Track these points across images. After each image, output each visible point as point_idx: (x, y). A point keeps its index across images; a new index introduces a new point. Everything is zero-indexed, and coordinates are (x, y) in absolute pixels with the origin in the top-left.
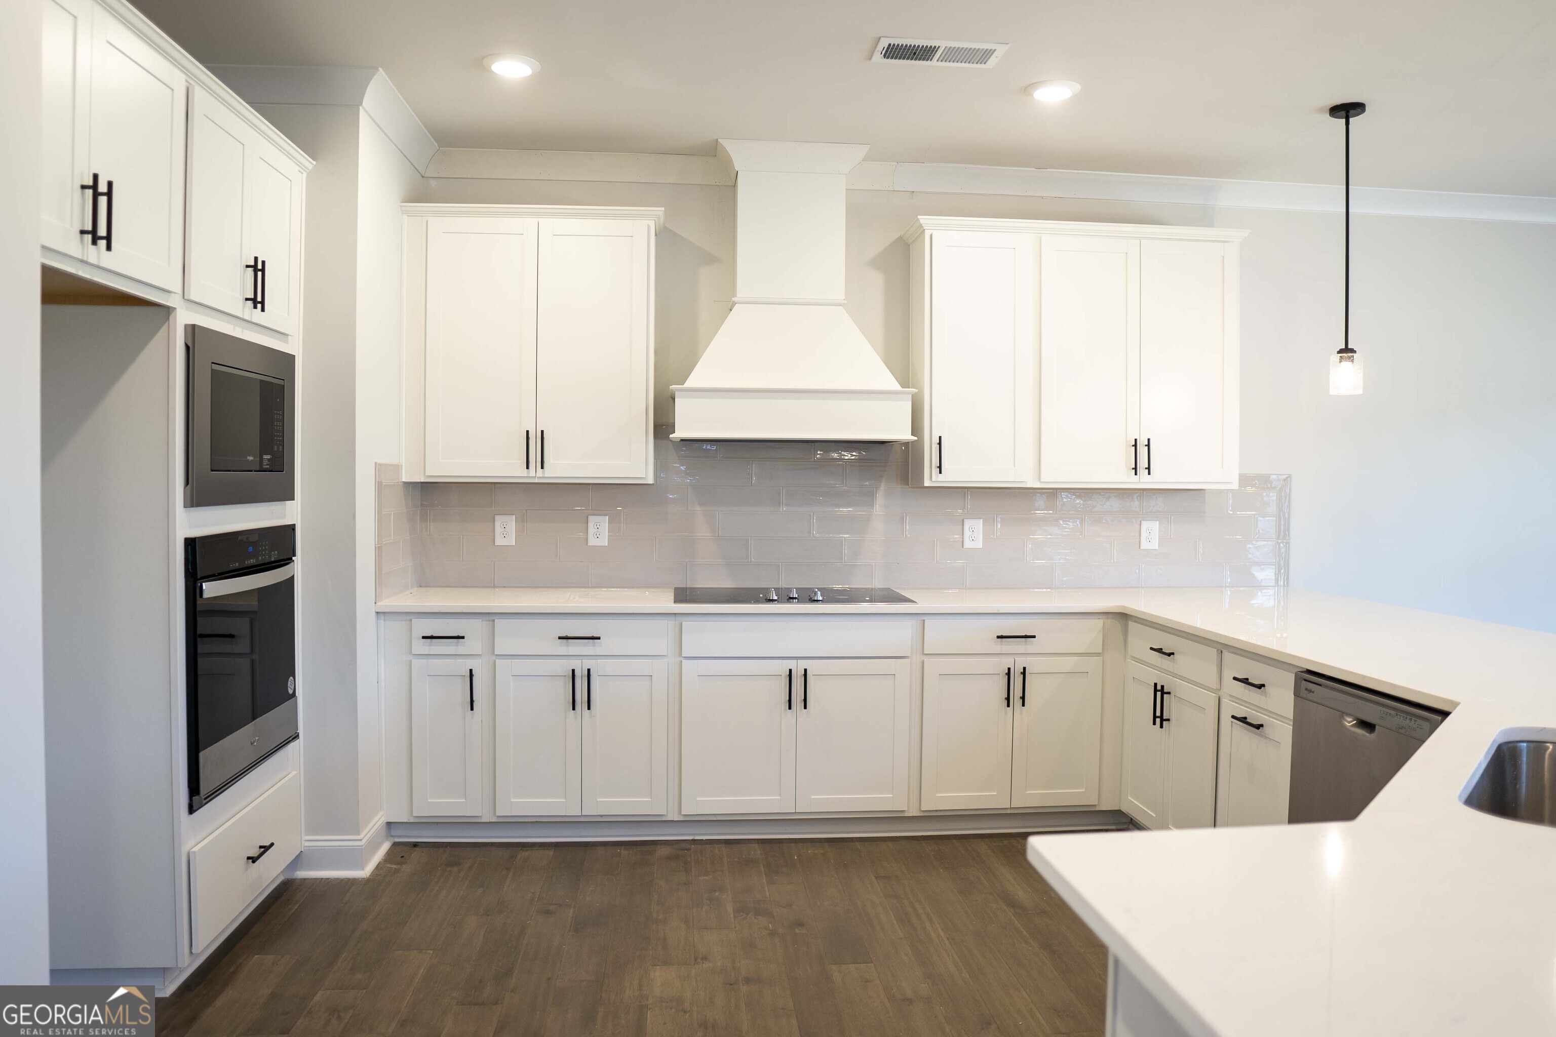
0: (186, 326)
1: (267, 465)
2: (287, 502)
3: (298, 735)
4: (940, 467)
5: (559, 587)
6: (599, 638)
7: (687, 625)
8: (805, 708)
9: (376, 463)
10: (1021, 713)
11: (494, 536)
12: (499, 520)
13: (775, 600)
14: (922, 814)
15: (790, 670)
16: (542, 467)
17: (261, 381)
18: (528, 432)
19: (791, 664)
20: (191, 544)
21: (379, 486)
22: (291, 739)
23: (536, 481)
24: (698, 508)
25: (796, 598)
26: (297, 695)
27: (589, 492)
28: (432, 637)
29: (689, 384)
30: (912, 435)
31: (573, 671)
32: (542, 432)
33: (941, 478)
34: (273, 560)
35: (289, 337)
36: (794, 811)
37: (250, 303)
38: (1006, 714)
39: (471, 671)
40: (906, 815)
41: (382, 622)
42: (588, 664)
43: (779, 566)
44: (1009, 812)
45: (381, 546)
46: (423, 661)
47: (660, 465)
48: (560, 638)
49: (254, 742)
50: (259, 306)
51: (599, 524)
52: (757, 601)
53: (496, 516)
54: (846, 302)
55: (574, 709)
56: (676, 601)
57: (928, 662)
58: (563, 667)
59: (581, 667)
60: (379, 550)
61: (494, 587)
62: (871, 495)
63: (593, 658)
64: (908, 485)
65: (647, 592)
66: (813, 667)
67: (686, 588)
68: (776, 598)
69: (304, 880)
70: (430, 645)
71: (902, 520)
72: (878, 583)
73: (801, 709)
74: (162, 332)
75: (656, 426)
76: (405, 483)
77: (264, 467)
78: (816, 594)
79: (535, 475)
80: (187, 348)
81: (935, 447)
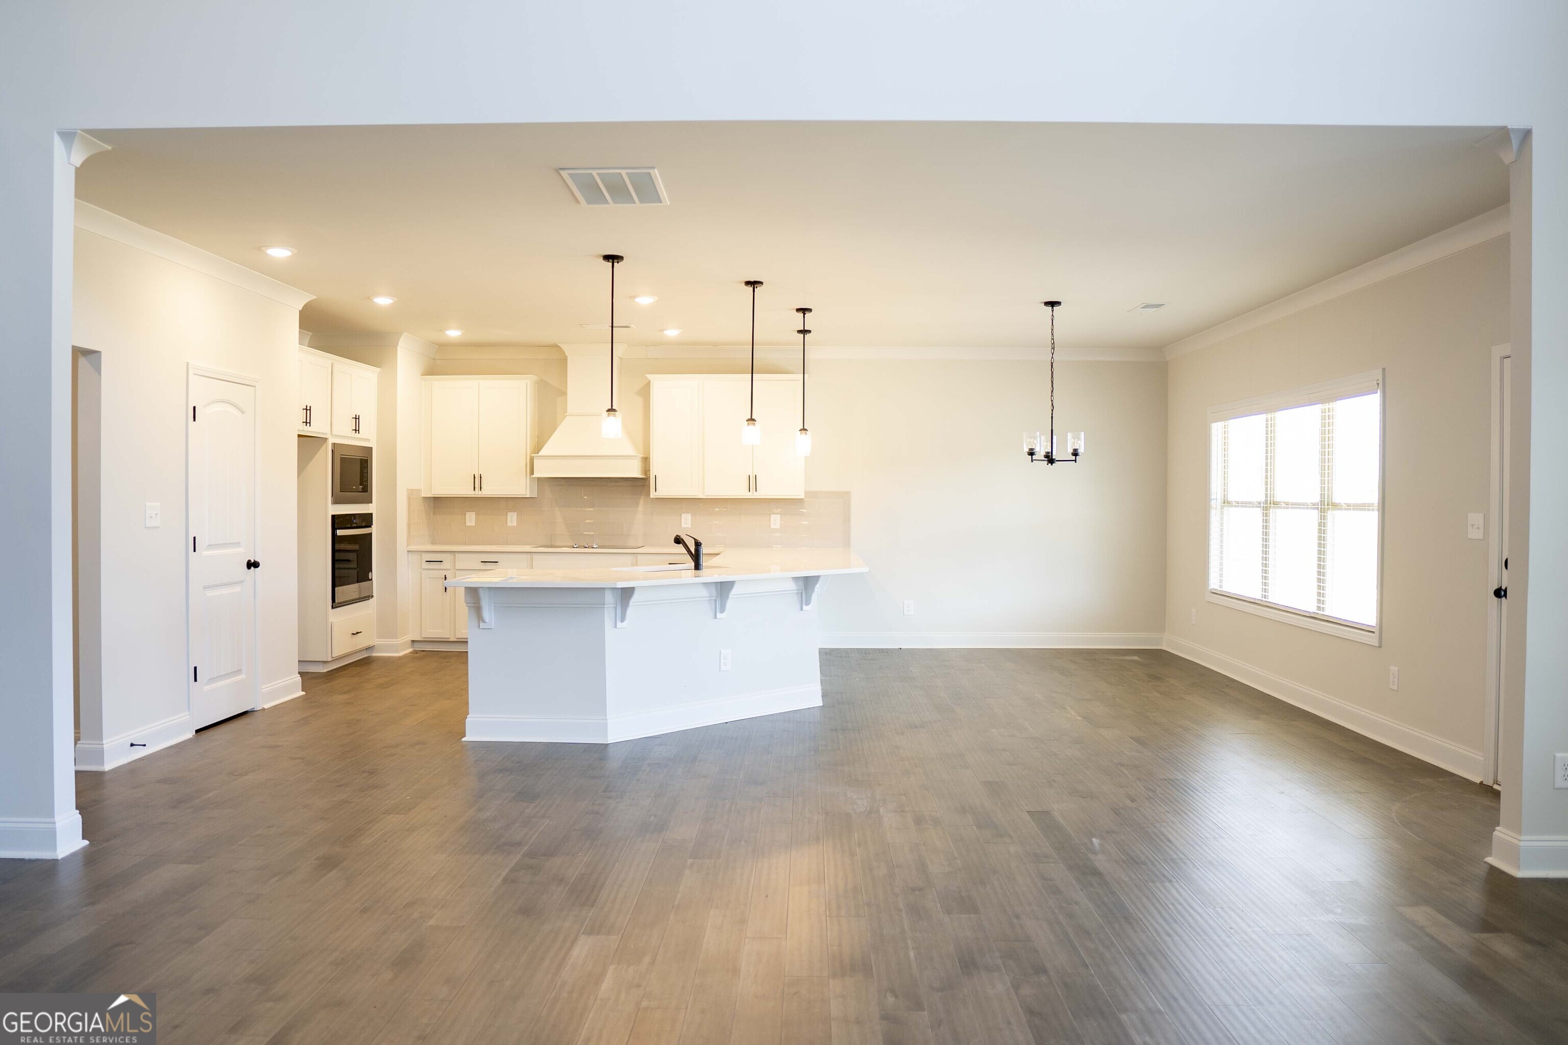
0: (332, 443)
1: (361, 490)
2: (369, 504)
3: (373, 597)
4: (656, 489)
5: (495, 545)
6: (497, 563)
7: (535, 556)
9: (408, 488)
11: (466, 521)
12: (468, 514)
16: (480, 491)
17: (360, 459)
18: (474, 475)
20: (333, 517)
21: (410, 499)
22: (370, 597)
23: (479, 496)
24: (557, 508)
26: (373, 580)
27: (508, 501)
28: (429, 561)
29: (543, 453)
30: (645, 475)
32: (481, 475)
33: (657, 494)
34: (363, 525)
35: (371, 441)
37: (355, 431)
39: (446, 576)
41: (408, 554)
45: (410, 523)
46: (426, 572)
47: (531, 489)
48: (481, 562)
49: (356, 591)
50: (357, 432)
51: (512, 516)
53: (466, 512)
60: (409, 525)
61: (466, 544)
69: (375, 657)
70: (428, 565)
71: (639, 511)
74: (324, 447)
75: (529, 474)
76: (423, 497)
79: (478, 493)
80: (332, 451)
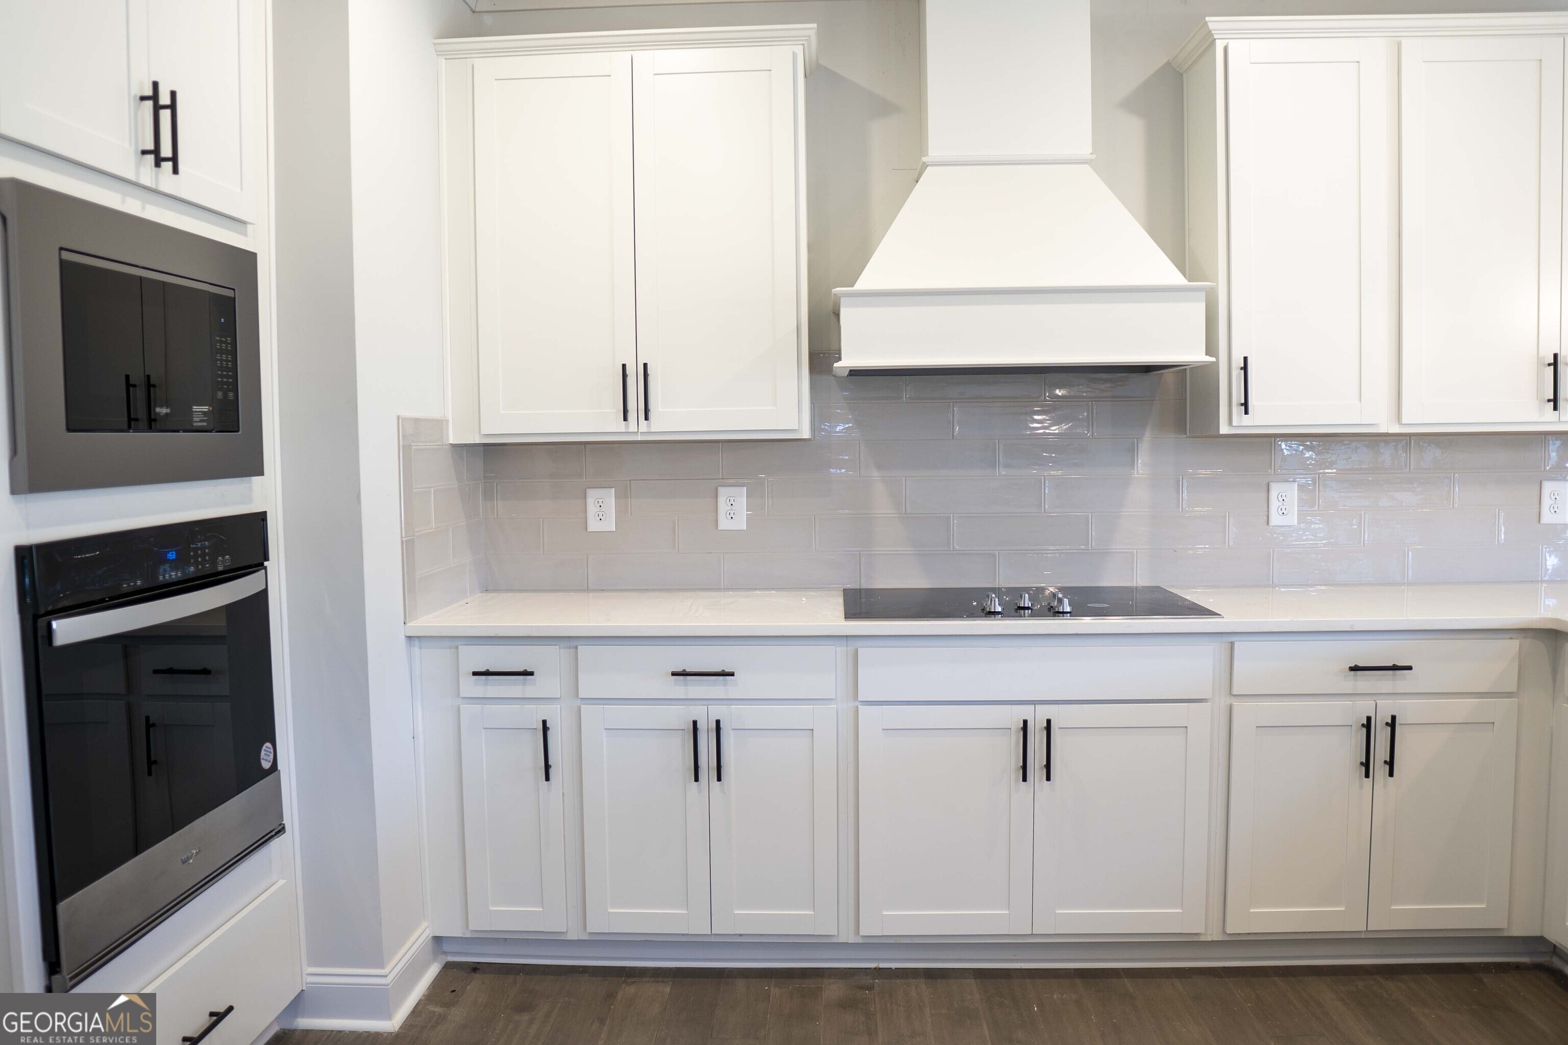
1: (201, 421)
2: (254, 478)
3: (284, 828)
4: (1246, 405)
5: (679, 590)
6: (732, 674)
7: (866, 653)
8: (1048, 779)
9: (398, 417)
10: (1385, 786)
11: (586, 518)
12: (593, 496)
13: (999, 613)
14: (1227, 939)
15: (1025, 722)
16: (646, 418)
18: (624, 366)
19: (1026, 712)
20: (25, 556)
21: (407, 453)
22: (273, 833)
23: (639, 438)
24: (875, 473)
25: (1028, 608)
26: (279, 769)
27: (719, 453)
28: (487, 673)
29: (863, 284)
30: (1206, 355)
31: (695, 723)
32: (645, 365)
33: (1246, 420)
34: (220, 568)
35: (248, 226)
36: (1030, 933)
38: (1361, 787)
39: (544, 722)
40: (1202, 939)
41: (416, 650)
42: (717, 712)
43: (994, 555)
44: (1363, 937)
45: (414, 539)
46: (477, 708)
47: (819, 414)
48: (674, 674)
49: (188, 858)
50: (165, 164)
51: (733, 498)
52: (971, 614)
53: (588, 490)
54: (1094, 157)
55: (697, 779)
56: (850, 614)
57: (1237, 705)
58: (680, 716)
59: (705, 717)
60: (408, 547)
61: (588, 590)
62: (1132, 451)
63: (725, 702)
64: (1186, 434)
65: (804, 599)
66: (1060, 716)
67: (860, 589)
68: (999, 609)
69: (308, 1032)
70: (486, 684)
71: (1177, 487)
72: (1141, 579)
73: (1040, 781)
75: (812, 356)
76: (455, 446)
77: (195, 424)
78: (1060, 601)
79: (637, 429)
81: (1238, 375)
